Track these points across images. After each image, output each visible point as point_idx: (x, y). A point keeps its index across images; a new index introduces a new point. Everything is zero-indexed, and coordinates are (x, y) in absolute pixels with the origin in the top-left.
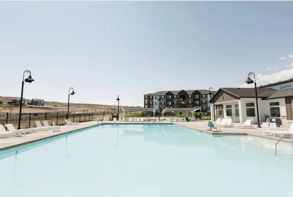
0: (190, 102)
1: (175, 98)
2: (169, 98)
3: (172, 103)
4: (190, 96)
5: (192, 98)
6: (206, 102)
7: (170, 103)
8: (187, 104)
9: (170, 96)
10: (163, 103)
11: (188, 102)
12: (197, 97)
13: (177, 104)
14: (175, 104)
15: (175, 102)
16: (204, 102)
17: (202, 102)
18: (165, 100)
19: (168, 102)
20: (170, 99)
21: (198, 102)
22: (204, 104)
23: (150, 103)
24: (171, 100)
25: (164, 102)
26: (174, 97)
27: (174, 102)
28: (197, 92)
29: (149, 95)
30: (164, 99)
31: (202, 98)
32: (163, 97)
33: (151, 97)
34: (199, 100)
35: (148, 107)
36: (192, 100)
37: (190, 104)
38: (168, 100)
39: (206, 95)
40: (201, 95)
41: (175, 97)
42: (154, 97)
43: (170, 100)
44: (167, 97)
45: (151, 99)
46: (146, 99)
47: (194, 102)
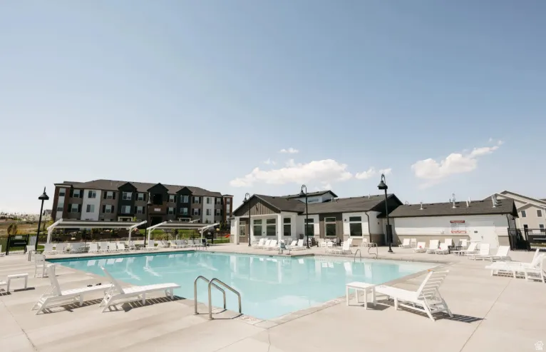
0: (171, 209)
1: (141, 199)
2: (125, 197)
3: (131, 209)
4: (172, 197)
5: (175, 201)
6: (199, 210)
7: (128, 209)
8: (165, 212)
9: (129, 195)
10: (108, 207)
11: (168, 209)
12: (186, 199)
13: (144, 212)
14: (140, 211)
15: (140, 208)
16: (196, 210)
17: (193, 209)
18: (115, 202)
19: (123, 206)
20: (127, 199)
21: (186, 210)
22: (196, 213)
23: (70, 206)
24: (131, 203)
25: (113, 207)
26: (137, 195)
27: (136, 207)
28: (185, 191)
29: (72, 187)
30: (114, 198)
31: (194, 202)
32: (109, 194)
33: (77, 192)
34: (188, 205)
35: (65, 217)
36: (175, 204)
37: (171, 212)
38: (122, 202)
39: (201, 198)
40: (192, 198)
41: (141, 196)
42: (86, 193)
43: (127, 203)
44: (121, 195)
45: (76, 196)
46: (62, 194)
47: (179, 211)
